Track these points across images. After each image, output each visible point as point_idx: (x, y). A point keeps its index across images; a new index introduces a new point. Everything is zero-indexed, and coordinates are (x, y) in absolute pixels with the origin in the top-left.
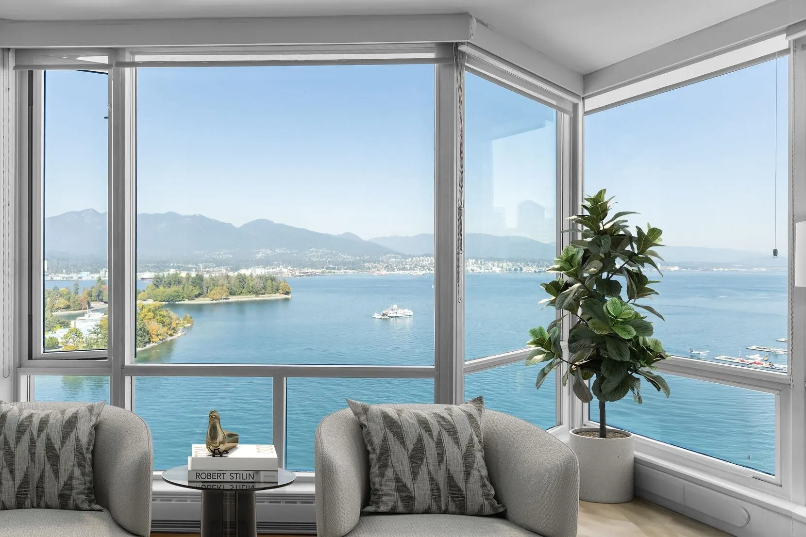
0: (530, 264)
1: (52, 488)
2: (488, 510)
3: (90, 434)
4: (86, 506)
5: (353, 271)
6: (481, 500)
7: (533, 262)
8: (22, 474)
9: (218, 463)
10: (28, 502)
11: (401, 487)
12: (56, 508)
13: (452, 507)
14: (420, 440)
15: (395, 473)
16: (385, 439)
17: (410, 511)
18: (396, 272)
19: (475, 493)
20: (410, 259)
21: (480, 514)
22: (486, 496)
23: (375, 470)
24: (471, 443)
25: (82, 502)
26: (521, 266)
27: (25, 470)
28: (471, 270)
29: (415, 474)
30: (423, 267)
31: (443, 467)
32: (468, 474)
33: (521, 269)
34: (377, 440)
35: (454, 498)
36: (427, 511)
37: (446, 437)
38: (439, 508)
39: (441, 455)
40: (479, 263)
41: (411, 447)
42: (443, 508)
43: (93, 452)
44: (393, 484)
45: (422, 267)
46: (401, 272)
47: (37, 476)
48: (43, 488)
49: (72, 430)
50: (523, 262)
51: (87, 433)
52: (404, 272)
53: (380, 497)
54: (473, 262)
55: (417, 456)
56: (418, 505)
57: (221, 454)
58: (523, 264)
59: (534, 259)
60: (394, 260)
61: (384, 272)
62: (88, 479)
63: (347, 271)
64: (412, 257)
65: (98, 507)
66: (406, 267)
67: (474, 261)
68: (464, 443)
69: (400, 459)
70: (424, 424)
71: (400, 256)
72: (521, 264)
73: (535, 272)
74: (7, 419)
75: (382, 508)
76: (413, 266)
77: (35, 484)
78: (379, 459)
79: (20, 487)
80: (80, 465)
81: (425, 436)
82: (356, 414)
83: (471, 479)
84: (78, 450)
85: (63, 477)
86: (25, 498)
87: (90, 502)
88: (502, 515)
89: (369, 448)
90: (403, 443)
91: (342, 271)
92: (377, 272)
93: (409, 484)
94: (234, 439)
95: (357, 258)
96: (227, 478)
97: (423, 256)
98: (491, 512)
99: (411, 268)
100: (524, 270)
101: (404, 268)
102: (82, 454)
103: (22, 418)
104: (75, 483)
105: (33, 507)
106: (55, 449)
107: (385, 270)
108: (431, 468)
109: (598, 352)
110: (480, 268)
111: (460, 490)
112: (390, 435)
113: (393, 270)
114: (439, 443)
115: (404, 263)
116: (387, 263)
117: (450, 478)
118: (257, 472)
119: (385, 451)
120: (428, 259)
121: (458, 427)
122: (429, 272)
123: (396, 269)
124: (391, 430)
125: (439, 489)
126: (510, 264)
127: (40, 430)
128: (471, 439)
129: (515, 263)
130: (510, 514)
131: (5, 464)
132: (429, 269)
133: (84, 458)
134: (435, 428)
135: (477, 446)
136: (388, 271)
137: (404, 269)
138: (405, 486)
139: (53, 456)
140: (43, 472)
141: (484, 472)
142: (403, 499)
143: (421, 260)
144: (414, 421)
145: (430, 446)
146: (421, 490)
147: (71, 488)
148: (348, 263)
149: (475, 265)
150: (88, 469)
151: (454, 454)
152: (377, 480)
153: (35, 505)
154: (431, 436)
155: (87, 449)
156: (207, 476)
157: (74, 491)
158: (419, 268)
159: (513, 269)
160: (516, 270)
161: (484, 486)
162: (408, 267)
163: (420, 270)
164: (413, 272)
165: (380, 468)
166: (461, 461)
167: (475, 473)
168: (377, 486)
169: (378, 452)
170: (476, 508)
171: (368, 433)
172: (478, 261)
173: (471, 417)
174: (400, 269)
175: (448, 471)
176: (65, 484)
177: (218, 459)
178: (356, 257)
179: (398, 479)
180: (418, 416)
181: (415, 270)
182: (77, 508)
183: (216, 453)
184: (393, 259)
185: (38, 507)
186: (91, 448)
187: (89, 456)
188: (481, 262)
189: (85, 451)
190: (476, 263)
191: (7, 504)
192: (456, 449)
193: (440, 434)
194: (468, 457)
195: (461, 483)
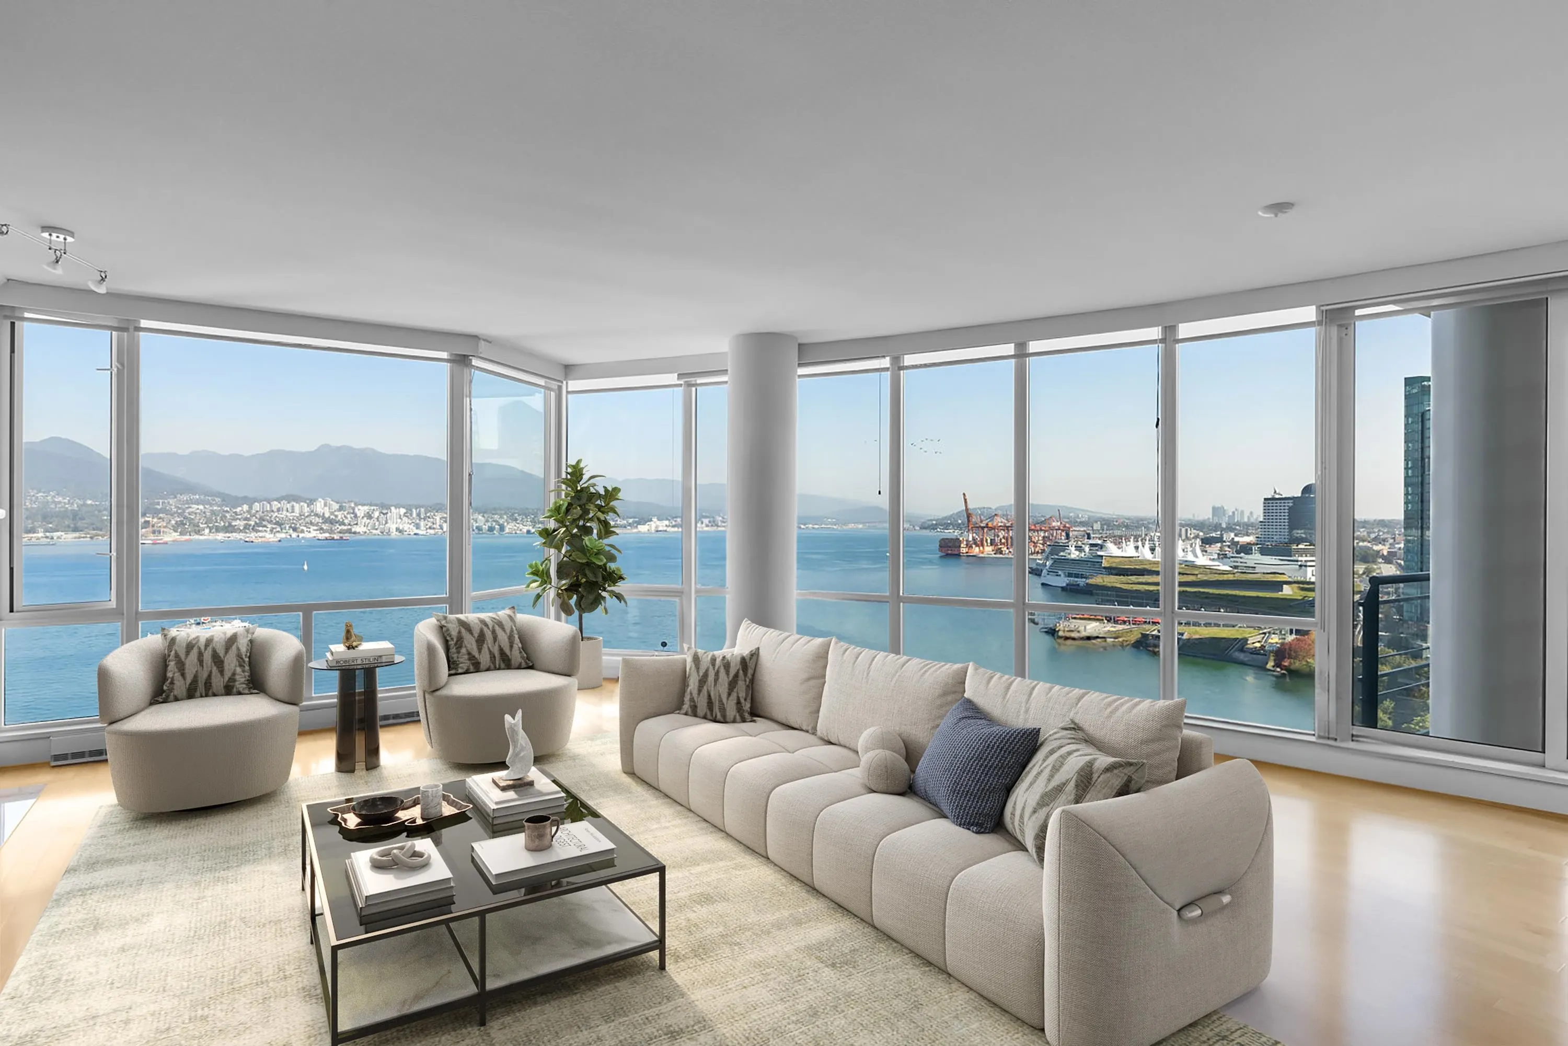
0: (520, 518)
1: (218, 682)
2: (524, 665)
3: (248, 645)
4: (247, 691)
5: (77, 534)
6: (520, 660)
7: (525, 513)
8: (192, 676)
9: (352, 654)
10: (198, 694)
11: (471, 657)
12: (222, 695)
13: (503, 666)
14: (482, 631)
15: (467, 650)
16: (459, 632)
17: (477, 670)
18: (207, 535)
19: (516, 656)
20: (246, 507)
21: (519, 667)
22: (522, 657)
23: (453, 650)
24: (512, 631)
25: (243, 689)
26: (501, 522)
27: (194, 672)
28: (397, 529)
29: (480, 650)
30: (279, 524)
31: (497, 644)
32: (511, 647)
33: (502, 528)
34: (454, 633)
35: (504, 661)
36: (488, 670)
37: (497, 628)
38: (495, 667)
39: (495, 639)
40: (414, 515)
41: (476, 635)
42: (497, 666)
43: (249, 657)
44: (466, 657)
45: (277, 523)
46: (220, 536)
47: (205, 675)
48: (211, 683)
49: (233, 643)
50: (505, 513)
51: (245, 645)
52: (228, 535)
53: (458, 665)
54: (402, 513)
55: (481, 640)
56: (482, 667)
57: (353, 648)
58: (505, 517)
59: (527, 509)
60: (201, 507)
61: (171, 536)
62: (247, 674)
63: (56, 534)
64: (250, 501)
65: (256, 691)
66: (234, 523)
67: (403, 511)
68: (508, 631)
69: (470, 643)
70: (483, 622)
71: (217, 499)
72: (501, 518)
73: (528, 532)
74: (177, 641)
75: (460, 671)
76: (253, 523)
77: (204, 681)
78: (456, 644)
79: (190, 684)
80: (241, 666)
81: (485, 629)
82: (438, 620)
83: (513, 650)
84: (239, 656)
85: (228, 675)
86: (196, 691)
87: (250, 688)
88: (531, 667)
89: (448, 638)
90: (472, 634)
91: (40, 535)
92: (152, 537)
93: (477, 656)
94: (361, 639)
95: (89, 502)
96: (359, 662)
97: (279, 500)
98: (525, 666)
99: (246, 527)
100: (507, 530)
101: (230, 524)
102: (242, 658)
103: (190, 639)
104: (237, 677)
105: (202, 696)
106: (220, 657)
107: (176, 531)
108: (490, 646)
109: (577, 579)
110: (418, 526)
111: (507, 656)
112: (463, 630)
113: (198, 532)
114: (494, 632)
115: (228, 515)
116: (179, 515)
117: (501, 651)
118: (381, 656)
119: (460, 639)
120: (293, 506)
121: (504, 623)
122: (294, 535)
123: (207, 531)
124: (463, 627)
125: (494, 657)
126: (480, 517)
127: (207, 645)
128: (512, 628)
129: (490, 515)
130: (535, 666)
131: (176, 670)
132: (295, 530)
133: (244, 661)
134: (490, 624)
135: (515, 632)
136: (181, 534)
137: (229, 529)
138: (474, 657)
139: (218, 661)
140: (211, 672)
141: (520, 645)
142: (473, 664)
143: (275, 509)
144: (477, 621)
145: (488, 634)
146: (484, 659)
147: (235, 681)
148: (63, 515)
149: (405, 519)
150: (247, 668)
151: (503, 637)
152: (455, 656)
153: (204, 694)
154: (488, 628)
155: (246, 655)
156: (345, 662)
157: (237, 683)
158: (269, 526)
159: (485, 527)
160: (491, 529)
161: (521, 652)
162: (240, 524)
163: (271, 531)
164: (252, 536)
165: (457, 649)
166: (507, 640)
167: (515, 646)
168: (455, 659)
169: (455, 640)
170: (517, 665)
171: (448, 630)
172: (411, 510)
173: (510, 617)
174: (218, 530)
175: (500, 646)
176: (230, 679)
177: (351, 651)
178: (85, 499)
179: (469, 654)
180: (479, 618)
181: (257, 531)
182: (240, 693)
183: (349, 647)
184: (196, 507)
185: (207, 696)
186: (248, 654)
187: (247, 660)
188: (419, 515)
189: (244, 657)
190: (408, 514)
191: (179, 697)
192: (504, 634)
193: (493, 627)
194: (511, 638)
195: (507, 651)
